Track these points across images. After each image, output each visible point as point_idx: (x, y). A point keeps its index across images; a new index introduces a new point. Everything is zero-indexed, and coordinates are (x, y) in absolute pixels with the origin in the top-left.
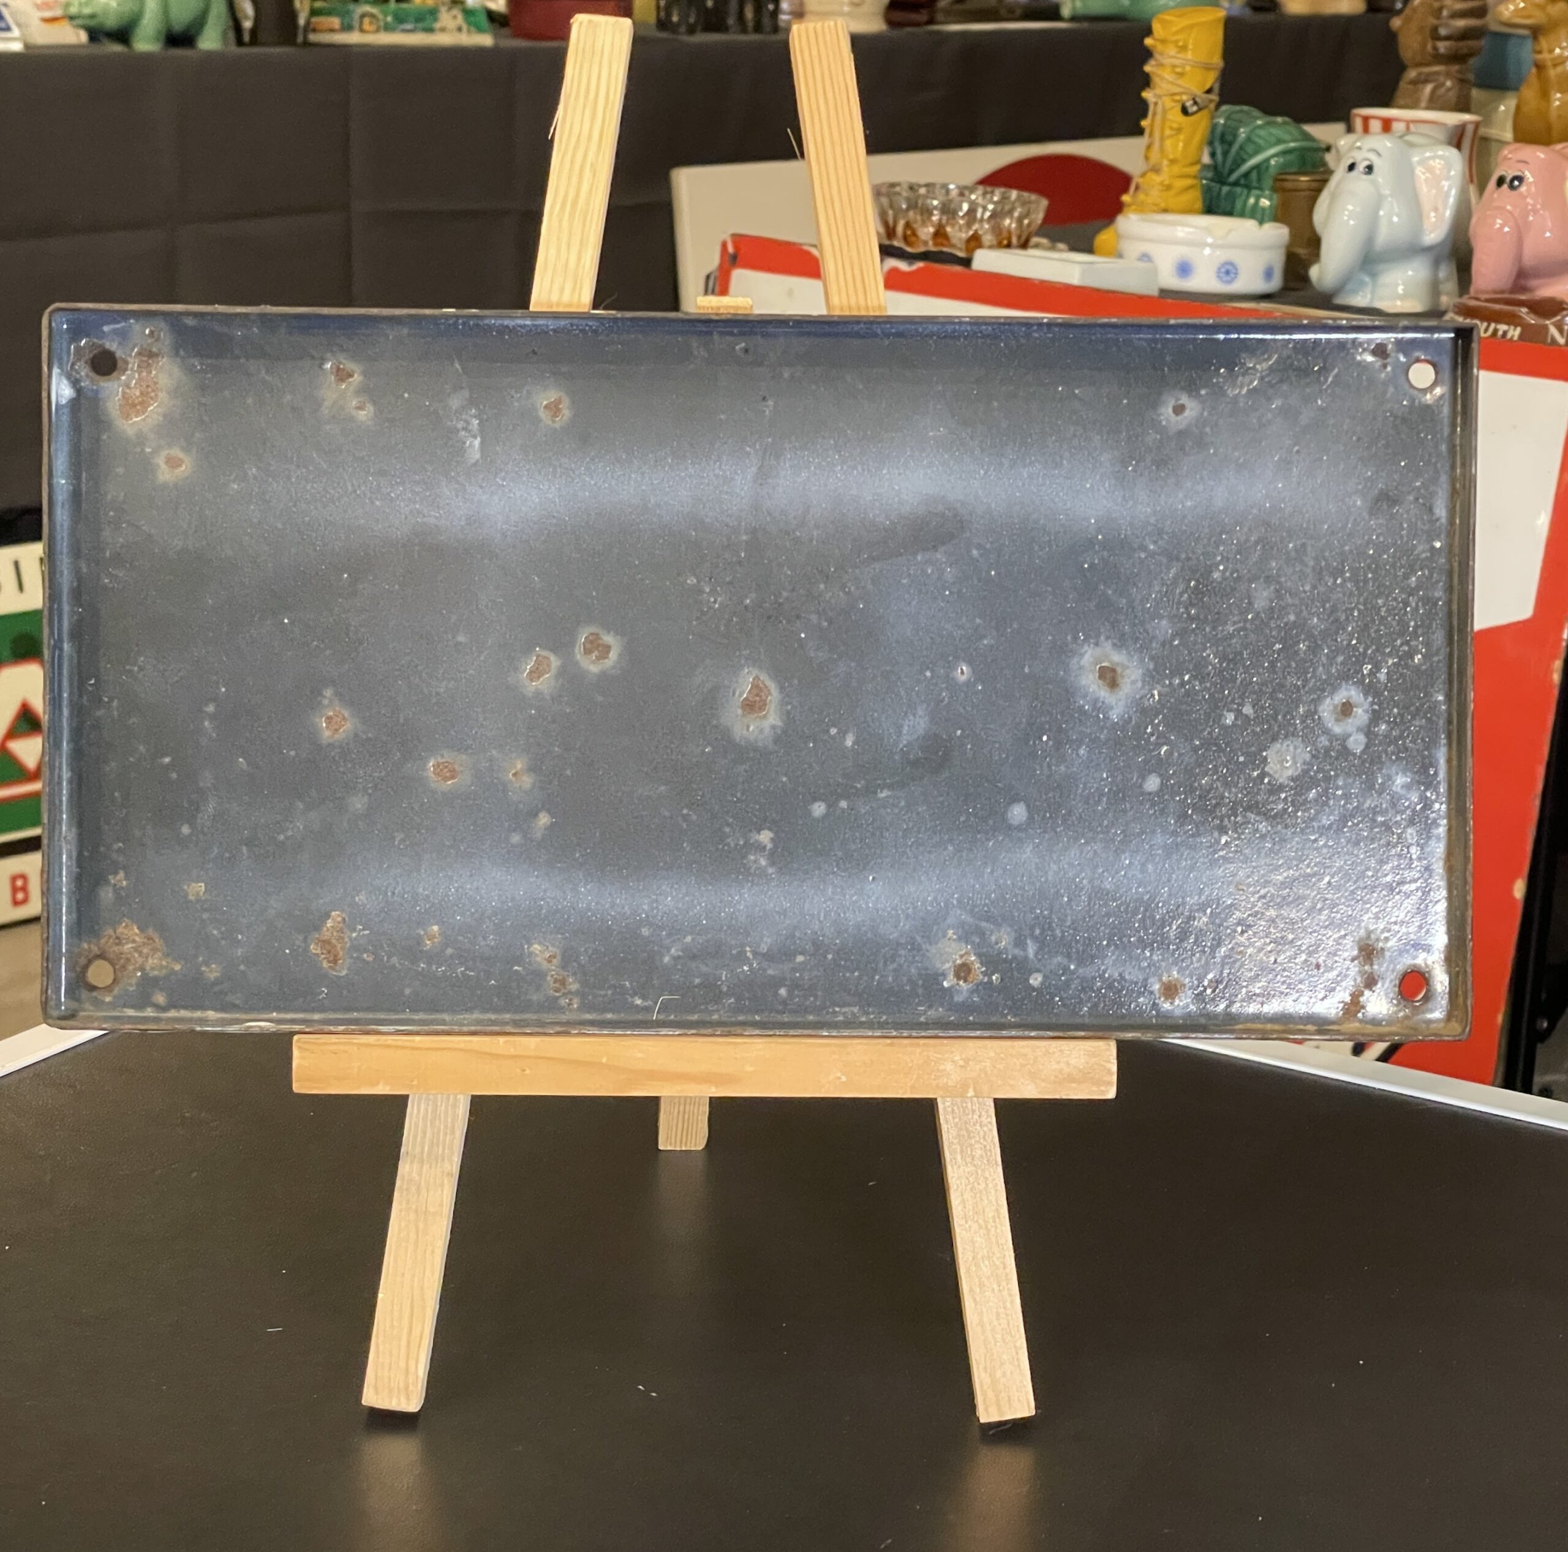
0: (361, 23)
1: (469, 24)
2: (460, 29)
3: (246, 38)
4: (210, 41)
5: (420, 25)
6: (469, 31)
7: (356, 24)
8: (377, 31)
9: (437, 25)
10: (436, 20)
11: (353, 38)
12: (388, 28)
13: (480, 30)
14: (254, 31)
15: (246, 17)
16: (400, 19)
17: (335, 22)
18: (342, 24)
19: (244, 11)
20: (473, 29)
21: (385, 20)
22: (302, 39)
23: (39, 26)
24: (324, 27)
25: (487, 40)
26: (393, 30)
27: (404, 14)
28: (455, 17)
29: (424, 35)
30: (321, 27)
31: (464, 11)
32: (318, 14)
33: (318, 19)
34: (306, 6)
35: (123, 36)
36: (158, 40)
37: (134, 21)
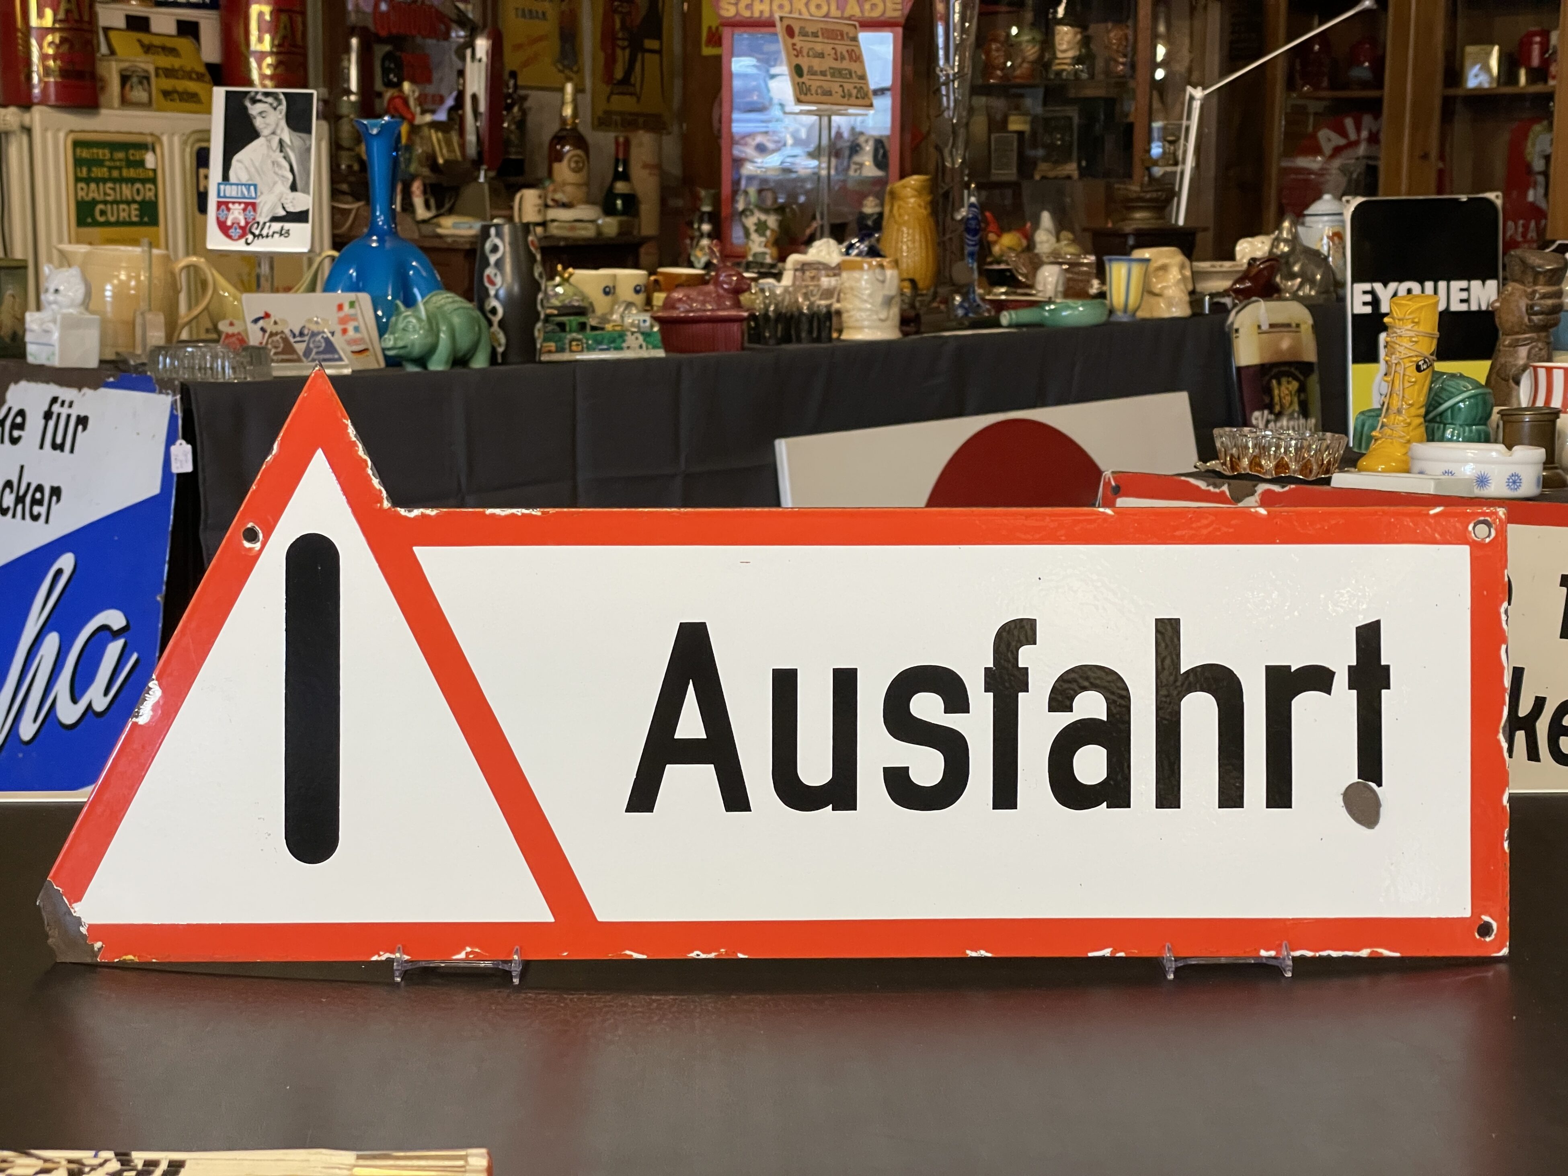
0: (570, 345)
1: (647, 343)
2: (641, 347)
3: (500, 360)
4: (480, 362)
5: (612, 345)
6: (647, 348)
7: (567, 346)
8: (582, 351)
9: (625, 345)
10: (624, 341)
11: (566, 356)
12: (590, 349)
13: (655, 347)
14: (504, 354)
15: (500, 345)
16: (598, 342)
17: (552, 345)
18: (557, 347)
19: (498, 340)
20: (650, 346)
21: (587, 343)
22: (537, 359)
23: (354, 356)
24: (547, 349)
25: (661, 353)
26: (594, 349)
27: (599, 338)
28: (637, 338)
29: (615, 352)
30: (544, 350)
31: (643, 333)
32: (545, 340)
33: (545, 344)
34: (542, 336)
35: (422, 361)
36: (447, 363)
37: (432, 350)
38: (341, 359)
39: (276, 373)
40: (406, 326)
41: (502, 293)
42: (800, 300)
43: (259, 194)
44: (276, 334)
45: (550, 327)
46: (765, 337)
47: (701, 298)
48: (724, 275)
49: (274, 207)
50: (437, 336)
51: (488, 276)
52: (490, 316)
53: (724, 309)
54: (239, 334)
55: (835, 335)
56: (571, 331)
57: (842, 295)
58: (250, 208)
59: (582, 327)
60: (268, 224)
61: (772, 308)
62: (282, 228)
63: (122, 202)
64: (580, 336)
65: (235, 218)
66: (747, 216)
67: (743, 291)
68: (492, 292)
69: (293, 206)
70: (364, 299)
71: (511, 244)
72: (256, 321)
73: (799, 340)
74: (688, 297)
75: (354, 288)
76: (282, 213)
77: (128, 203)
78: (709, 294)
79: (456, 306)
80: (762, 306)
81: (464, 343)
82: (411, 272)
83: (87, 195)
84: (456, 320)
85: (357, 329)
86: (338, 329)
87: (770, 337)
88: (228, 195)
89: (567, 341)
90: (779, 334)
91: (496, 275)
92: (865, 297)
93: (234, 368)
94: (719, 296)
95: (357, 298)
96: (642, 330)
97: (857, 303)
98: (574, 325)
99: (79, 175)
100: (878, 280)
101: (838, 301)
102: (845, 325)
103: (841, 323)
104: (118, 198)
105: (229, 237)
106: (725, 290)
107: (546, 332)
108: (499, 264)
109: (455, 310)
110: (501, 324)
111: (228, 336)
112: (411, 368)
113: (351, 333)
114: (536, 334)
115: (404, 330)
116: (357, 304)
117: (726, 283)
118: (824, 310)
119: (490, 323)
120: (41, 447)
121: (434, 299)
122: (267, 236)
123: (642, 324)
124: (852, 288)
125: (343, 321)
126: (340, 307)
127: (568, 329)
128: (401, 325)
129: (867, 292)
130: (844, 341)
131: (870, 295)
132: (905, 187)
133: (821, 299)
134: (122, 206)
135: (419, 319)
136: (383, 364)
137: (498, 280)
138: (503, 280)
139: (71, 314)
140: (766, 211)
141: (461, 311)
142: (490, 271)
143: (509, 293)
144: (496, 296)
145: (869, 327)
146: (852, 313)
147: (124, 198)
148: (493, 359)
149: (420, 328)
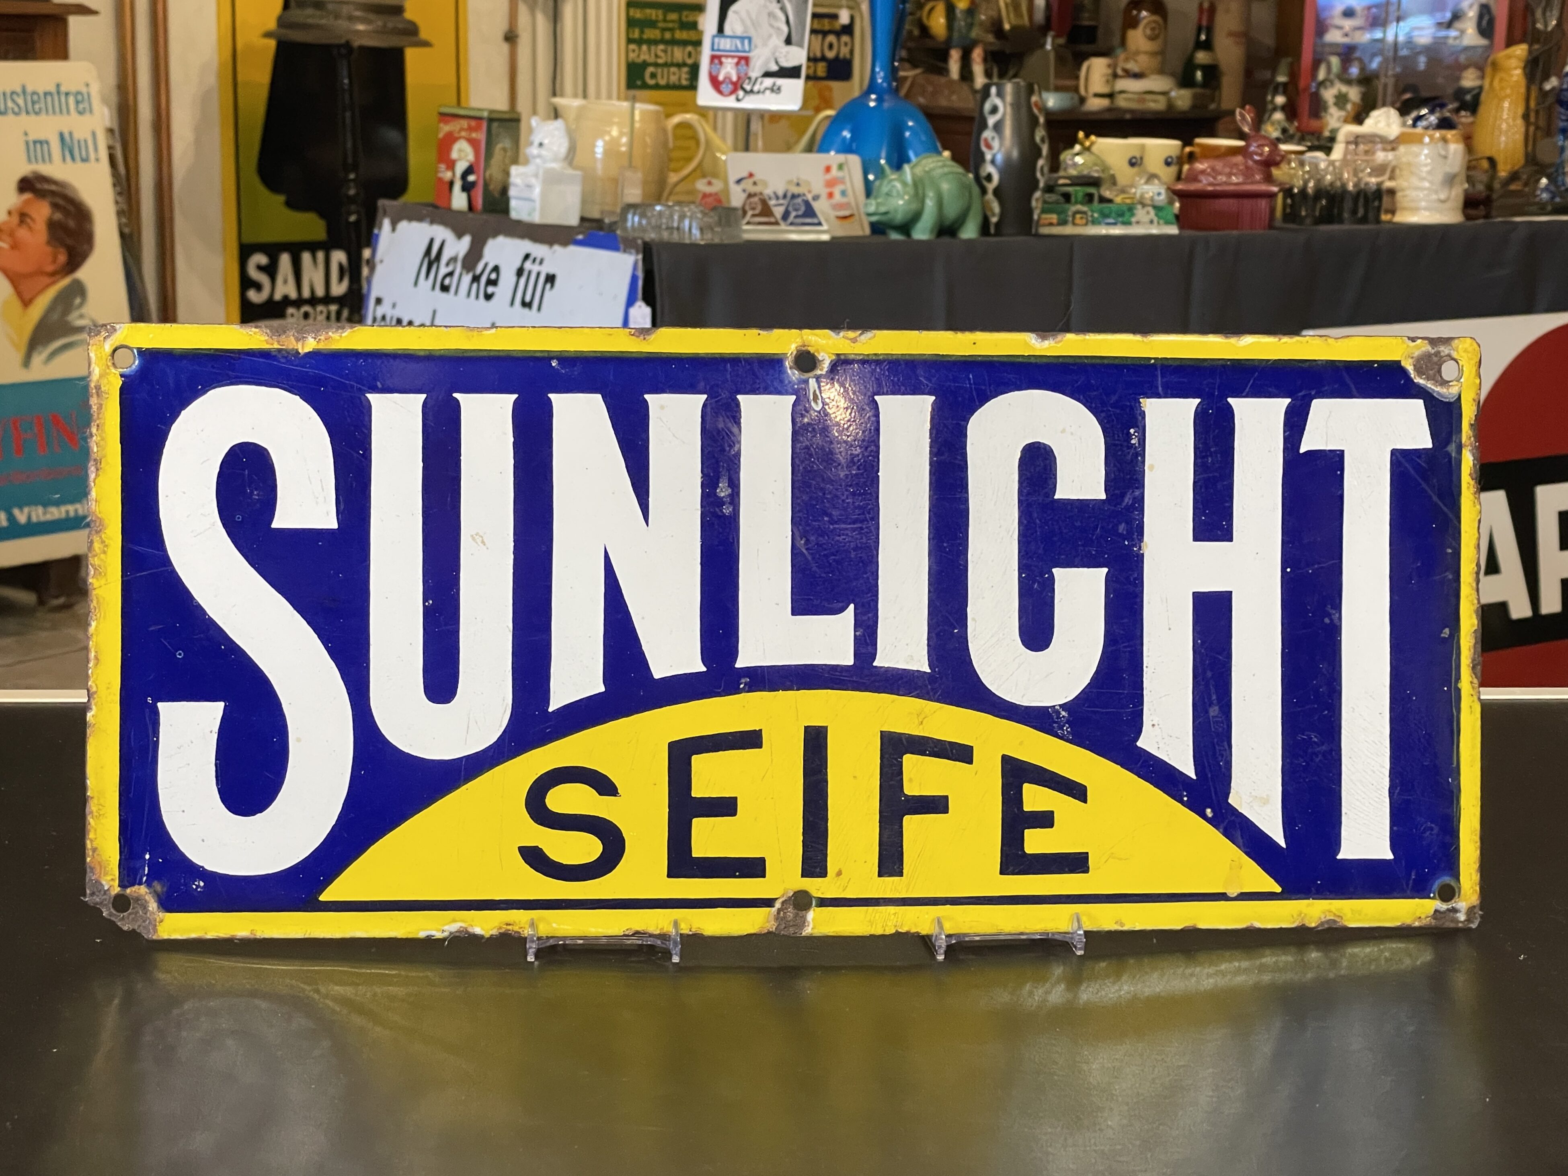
0: (1074, 218)
1: (1162, 218)
2: (1152, 222)
3: (992, 231)
4: (969, 232)
5: (1120, 219)
6: (1158, 223)
7: (1070, 219)
8: (1086, 224)
9: (1133, 220)
10: (1133, 215)
11: (1068, 230)
12: (1094, 222)
13: (1167, 223)
14: (997, 225)
15: (994, 215)
16: (1105, 216)
17: (1054, 218)
18: (1059, 219)
19: (991, 210)
20: (1161, 222)
21: (1092, 216)
22: (1033, 231)
23: (838, 223)
24: (1047, 222)
25: (1173, 230)
26: (1099, 223)
27: (1106, 211)
28: (1148, 213)
29: (1123, 227)
30: (1042, 222)
31: (1155, 207)
32: (1044, 211)
33: (1044, 216)
34: (1040, 205)
35: (905, 228)
36: (932, 231)
37: (916, 217)
38: (820, 224)
39: (747, 236)
40: (890, 191)
41: (999, 158)
42: (1346, 175)
43: (753, 47)
44: (755, 195)
45: (1052, 197)
46: (1300, 216)
47: (1227, 170)
48: (1255, 144)
49: (767, 62)
50: (923, 202)
51: (986, 140)
52: (985, 183)
53: (1252, 183)
54: (716, 194)
55: (1385, 217)
56: (1076, 203)
57: (1397, 171)
58: (743, 62)
59: (1089, 198)
60: (759, 80)
61: (1311, 184)
62: (774, 84)
63: (673, 65)
64: (1085, 208)
65: (728, 73)
66: (1326, 88)
67: (1277, 164)
68: (988, 157)
69: (787, 61)
70: (854, 161)
71: (1012, 105)
72: (739, 182)
73: (1341, 221)
74: (1213, 169)
75: (847, 149)
76: (774, 68)
77: (679, 66)
78: (1236, 165)
79: (946, 170)
80: (1301, 182)
81: (952, 211)
82: (907, 134)
83: (639, 56)
84: (945, 186)
85: (843, 193)
86: (823, 192)
87: (1306, 216)
88: (722, 47)
89: (1070, 213)
90: (1317, 213)
91: (993, 138)
92: (1424, 175)
93: (702, 230)
94: (1247, 168)
95: (846, 159)
96: (1157, 204)
97: (1415, 181)
98: (1080, 195)
99: (631, 36)
100: (1440, 155)
101: (1391, 178)
102: (1398, 205)
103: (1394, 203)
104: (669, 61)
105: (720, 92)
106: (1256, 162)
107: (1045, 202)
108: (998, 127)
109: (946, 174)
110: (997, 192)
111: (705, 196)
112: (895, 236)
113: (838, 197)
114: (1034, 203)
115: (888, 194)
116: (845, 168)
117: (1257, 154)
118: (1374, 188)
119: (984, 191)
120: (514, 303)
121: (924, 162)
122: (758, 92)
123: (1156, 198)
124: (1409, 164)
125: (831, 184)
126: (828, 169)
127: (1073, 199)
128: (885, 189)
129: (1425, 169)
130: (1395, 223)
131: (1429, 172)
132: (1509, 57)
133: (1370, 175)
134: (673, 69)
135: (904, 184)
136: (867, 231)
137: (996, 144)
138: (1001, 145)
139: (554, 169)
140: (1349, 82)
141: (951, 176)
142: (987, 134)
143: (1008, 160)
144: (993, 162)
145: (1426, 209)
146: (1408, 192)
147: (675, 61)
148: (985, 228)
149: (906, 193)
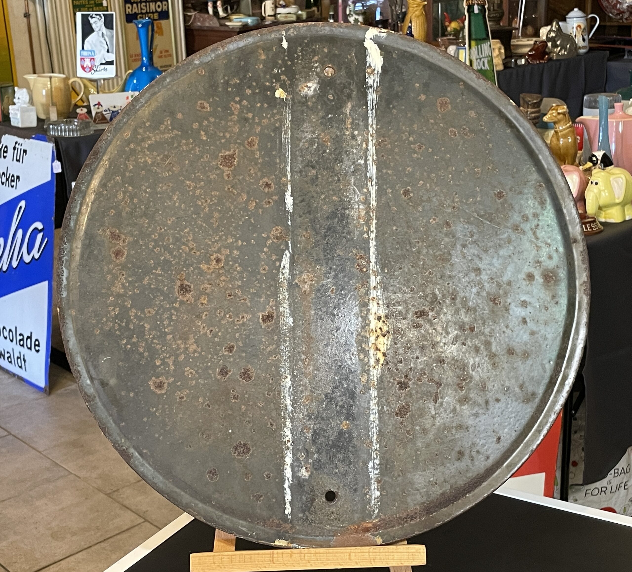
43: (95, 54)
44: (99, 112)
49: (101, 59)
54: (84, 114)
58: (92, 60)
65: (87, 64)
69: (108, 59)
72: (95, 105)
76: (104, 62)
88: (84, 55)
105: (85, 71)
111: (80, 115)
120: (13, 160)
122: (99, 71)
139: (24, 107)
